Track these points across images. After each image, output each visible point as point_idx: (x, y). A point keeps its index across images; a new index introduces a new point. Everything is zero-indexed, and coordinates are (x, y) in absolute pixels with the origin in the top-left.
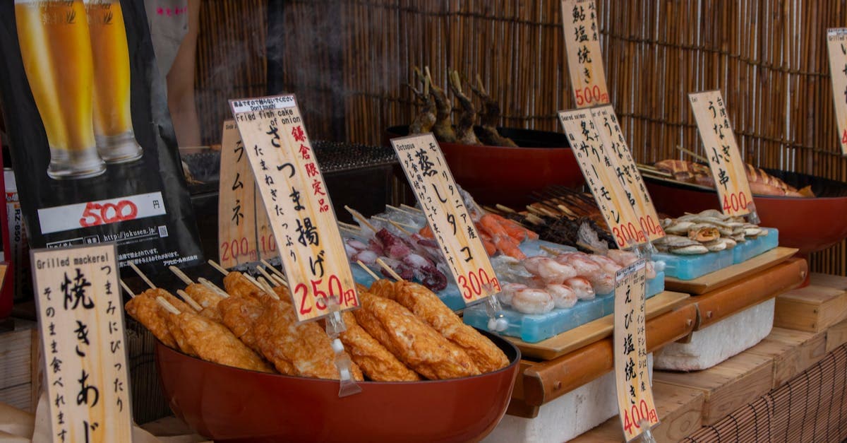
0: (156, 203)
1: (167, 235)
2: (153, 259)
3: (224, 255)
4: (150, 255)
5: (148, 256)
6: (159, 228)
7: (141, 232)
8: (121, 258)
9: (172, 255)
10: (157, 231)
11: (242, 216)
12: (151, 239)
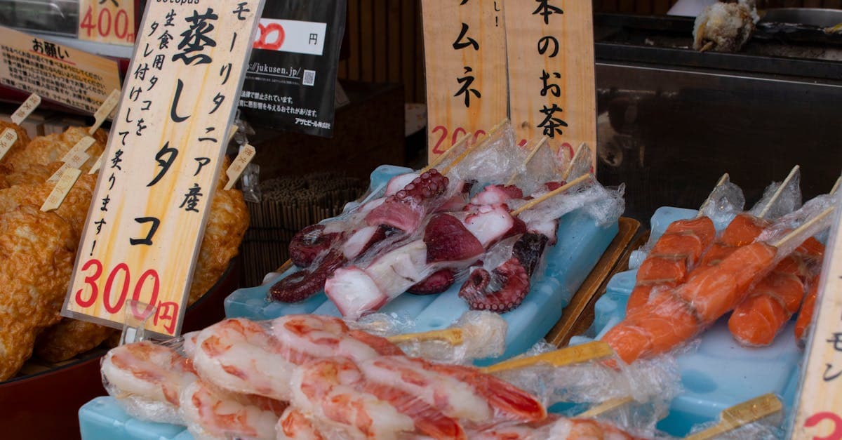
0: (313, 37)
1: (312, 84)
2: (283, 110)
3: (437, 145)
4: (281, 104)
5: (277, 103)
6: (305, 71)
7: (279, 69)
8: (244, 95)
9: (309, 113)
10: (301, 75)
11: (478, 95)
12: (290, 83)
